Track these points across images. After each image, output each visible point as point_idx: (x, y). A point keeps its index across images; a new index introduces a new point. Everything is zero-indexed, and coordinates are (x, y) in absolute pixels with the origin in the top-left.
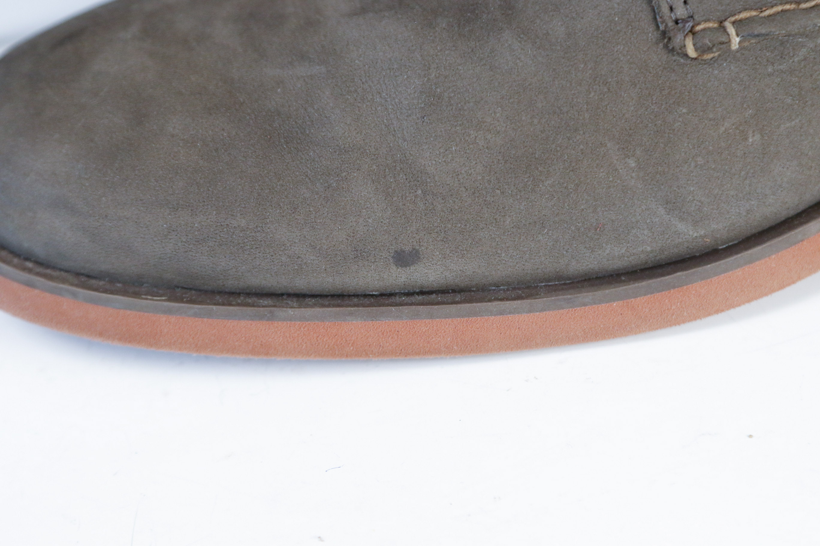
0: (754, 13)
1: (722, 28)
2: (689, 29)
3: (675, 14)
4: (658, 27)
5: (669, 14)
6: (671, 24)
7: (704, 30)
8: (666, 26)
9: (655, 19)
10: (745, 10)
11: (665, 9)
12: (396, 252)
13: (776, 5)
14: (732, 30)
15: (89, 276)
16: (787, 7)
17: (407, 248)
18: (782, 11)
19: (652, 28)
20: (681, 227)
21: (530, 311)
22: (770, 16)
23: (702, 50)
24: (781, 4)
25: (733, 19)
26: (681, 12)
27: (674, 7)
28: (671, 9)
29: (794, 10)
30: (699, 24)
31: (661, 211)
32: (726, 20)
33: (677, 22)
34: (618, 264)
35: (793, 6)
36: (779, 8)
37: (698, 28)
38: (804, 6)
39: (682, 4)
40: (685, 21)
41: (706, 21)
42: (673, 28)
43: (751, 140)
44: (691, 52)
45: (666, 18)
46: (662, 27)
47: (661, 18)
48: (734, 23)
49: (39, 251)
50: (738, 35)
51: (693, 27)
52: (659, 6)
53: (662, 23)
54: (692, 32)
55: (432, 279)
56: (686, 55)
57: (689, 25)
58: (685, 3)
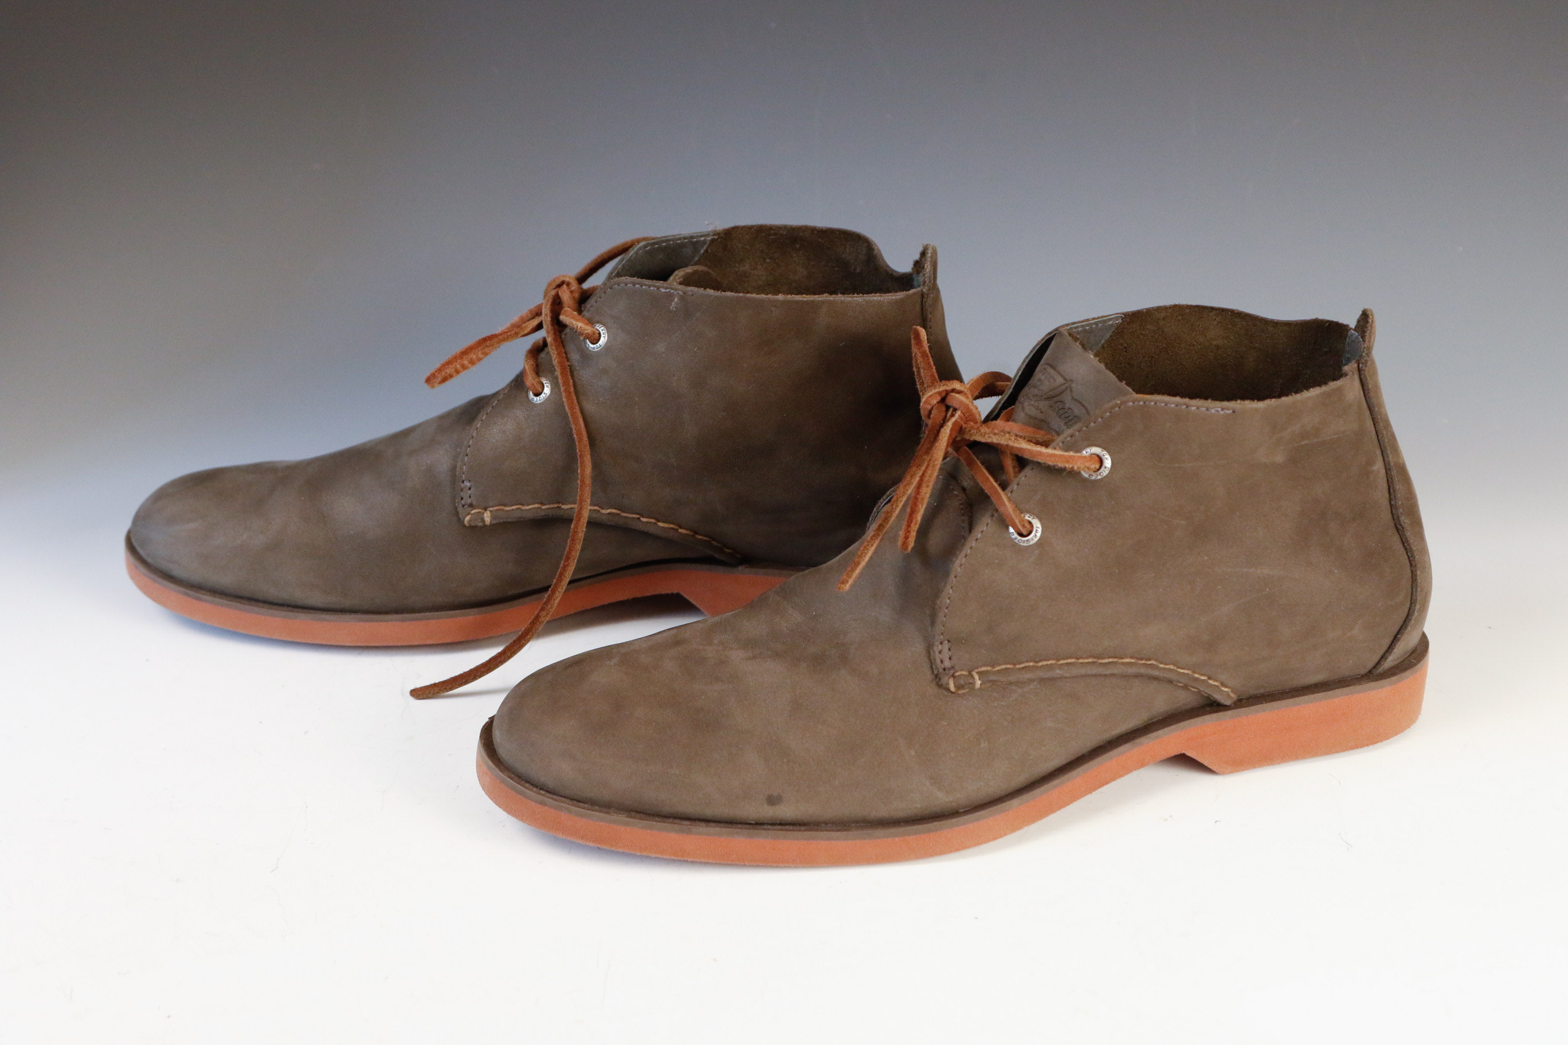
0: (989, 668)
1: (971, 675)
2: (951, 674)
3: (944, 665)
4: (933, 672)
5: (940, 664)
6: (941, 670)
7: (960, 676)
8: (938, 671)
9: (932, 667)
10: (984, 666)
11: (938, 662)
12: (768, 796)
13: (1002, 664)
14: (976, 677)
15: (579, 801)
16: (1009, 666)
17: (775, 794)
18: (1006, 668)
19: (929, 673)
20: (940, 794)
21: (846, 839)
22: (998, 670)
23: (959, 687)
24: (1005, 664)
25: (977, 670)
26: (947, 664)
27: (943, 660)
28: (942, 662)
29: (1012, 668)
30: (957, 672)
31: (928, 783)
32: (973, 671)
33: (944, 669)
34: (900, 814)
36: (1004, 667)
37: (957, 674)
38: (1018, 666)
39: (948, 659)
40: (949, 669)
41: (961, 670)
42: (942, 673)
43: (982, 746)
44: (952, 688)
45: (939, 667)
46: (935, 672)
47: (935, 666)
48: (977, 673)
49: (551, 784)
50: (980, 679)
51: (954, 673)
52: (935, 660)
53: (936, 670)
54: (953, 676)
55: (788, 815)
56: (948, 690)
57: (952, 672)
58: (950, 658)
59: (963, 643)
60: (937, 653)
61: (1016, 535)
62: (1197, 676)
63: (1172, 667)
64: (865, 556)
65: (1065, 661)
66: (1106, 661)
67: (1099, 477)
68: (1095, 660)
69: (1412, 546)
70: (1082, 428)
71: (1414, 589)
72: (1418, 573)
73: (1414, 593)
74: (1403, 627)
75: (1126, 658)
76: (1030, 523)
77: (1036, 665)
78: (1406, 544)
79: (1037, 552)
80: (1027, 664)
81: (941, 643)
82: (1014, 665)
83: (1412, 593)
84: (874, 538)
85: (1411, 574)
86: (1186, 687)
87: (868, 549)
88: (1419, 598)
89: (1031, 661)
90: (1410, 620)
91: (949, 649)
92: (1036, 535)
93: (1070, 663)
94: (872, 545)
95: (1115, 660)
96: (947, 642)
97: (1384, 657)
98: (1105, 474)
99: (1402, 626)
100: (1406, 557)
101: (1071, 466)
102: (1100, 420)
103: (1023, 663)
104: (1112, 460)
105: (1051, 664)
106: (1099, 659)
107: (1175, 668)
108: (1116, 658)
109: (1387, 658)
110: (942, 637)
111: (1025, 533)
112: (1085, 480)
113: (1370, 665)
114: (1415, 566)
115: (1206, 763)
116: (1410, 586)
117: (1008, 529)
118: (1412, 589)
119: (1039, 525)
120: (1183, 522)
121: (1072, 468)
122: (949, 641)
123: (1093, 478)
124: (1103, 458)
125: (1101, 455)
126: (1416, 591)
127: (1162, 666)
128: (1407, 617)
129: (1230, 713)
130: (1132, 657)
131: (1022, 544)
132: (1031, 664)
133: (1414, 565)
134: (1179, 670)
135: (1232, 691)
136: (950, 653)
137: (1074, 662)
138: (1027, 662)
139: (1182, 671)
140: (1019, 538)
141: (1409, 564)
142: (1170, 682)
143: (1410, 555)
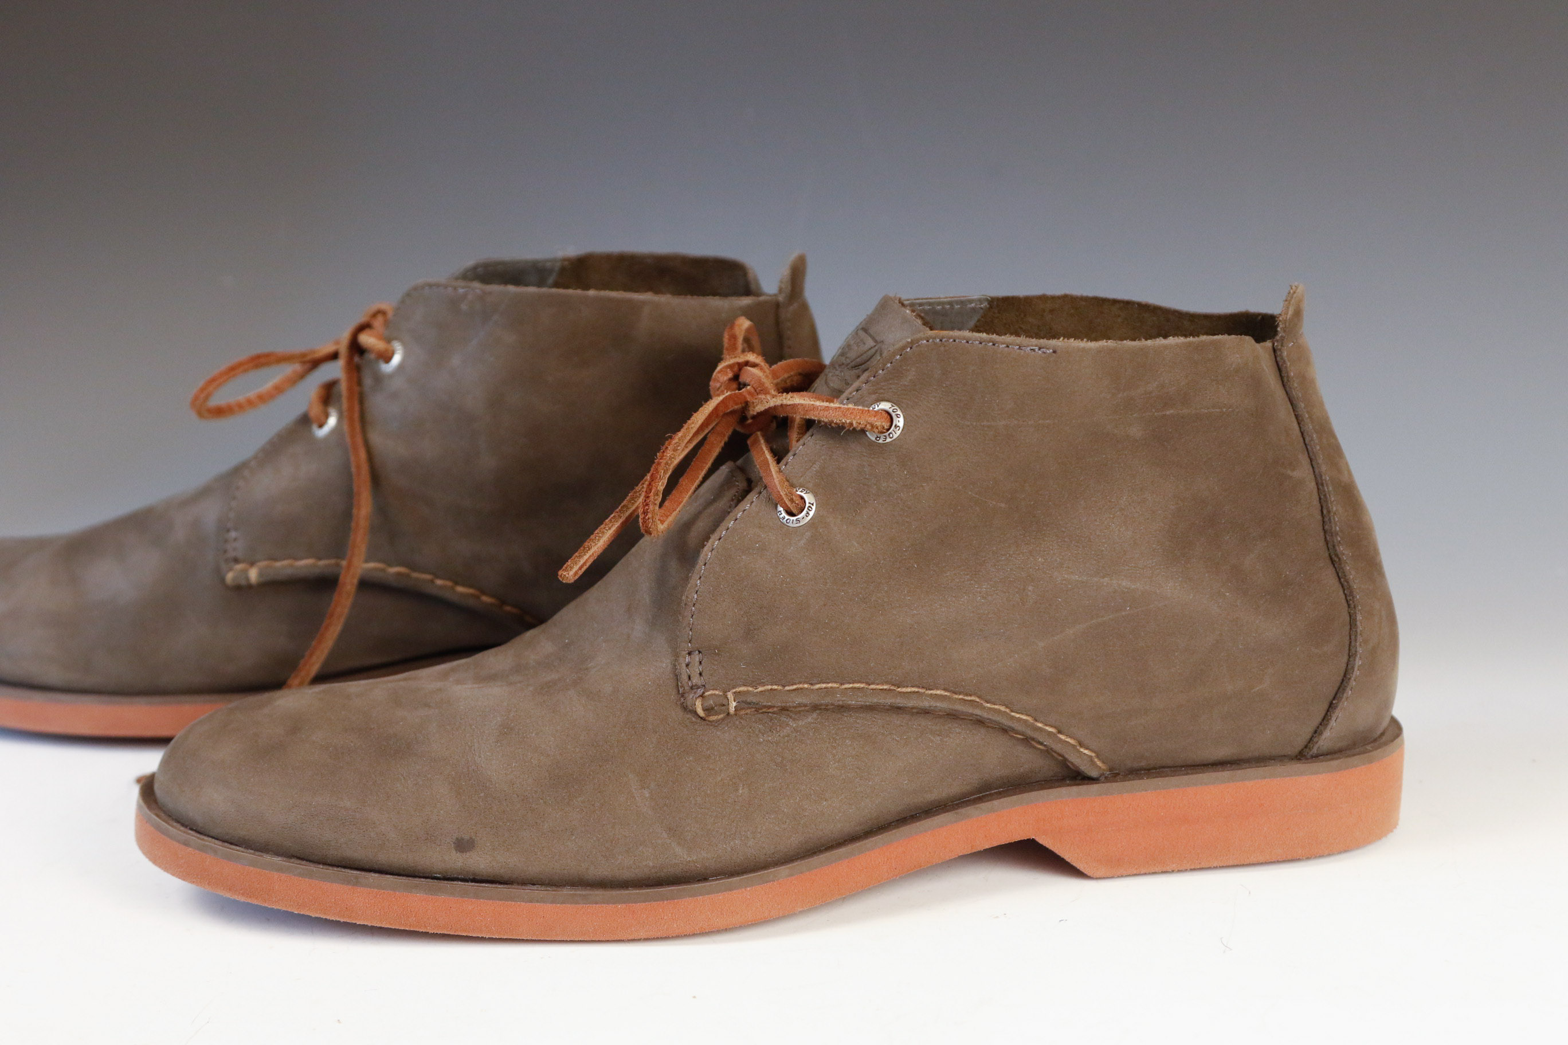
0: (750, 689)
1: (724, 696)
2: (700, 694)
3: (692, 681)
4: (678, 691)
5: (687, 681)
6: (687, 689)
7: (712, 695)
8: (684, 689)
9: (676, 684)
10: (743, 685)
11: (685, 677)
12: (457, 839)
13: (768, 685)
14: (732, 698)
15: (231, 844)
16: (775, 687)
17: (466, 837)
18: (771, 689)
19: (674, 692)
20: (678, 850)
21: (553, 902)
22: (761, 692)
23: (708, 710)
24: (771, 684)
25: (733, 690)
26: (696, 680)
27: (691, 676)
28: (689, 678)
30: (708, 691)
31: (665, 835)
32: (727, 690)
33: (692, 687)
34: (627, 875)
35: (780, 688)
36: (769, 687)
37: (707, 694)
38: (787, 688)
39: (698, 675)
40: (698, 687)
41: (713, 690)
42: (688, 691)
43: (741, 792)
44: (700, 712)
45: (685, 684)
46: (681, 690)
47: (681, 684)
49: (199, 819)
50: (735, 700)
51: (704, 693)
52: (682, 676)
53: (682, 687)
54: (702, 696)
55: (482, 866)
56: (695, 713)
57: (700, 692)
58: (700, 674)
59: (716, 654)
60: (684, 665)
61: (784, 514)
62: (1040, 725)
63: (1003, 708)
64: (599, 540)
65: (851, 685)
66: (909, 690)
67: (888, 440)
68: (892, 688)
69: (1351, 583)
70: (869, 377)
71: (1353, 637)
72: (1359, 617)
73: (1353, 644)
74: (1341, 690)
75: (937, 689)
76: (802, 498)
77: (812, 687)
78: (1342, 580)
79: (808, 534)
80: (801, 686)
81: (690, 654)
82: (784, 686)
83: (1350, 642)
84: (613, 520)
85: (1349, 619)
86: (1027, 741)
87: (603, 532)
88: (1360, 650)
89: (805, 683)
90: (1350, 679)
91: (700, 663)
92: (808, 513)
93: (859, 688)
94: (610, 529)
95: (922, 690)
96: (697, 652)
97: (1317, 732)
98: (895, 436)
99: (1339, 689)
100: (1344, 597)
101: (848, 421)
102: (889, 365)
103: (795, 684)
104: (904, 417)
105: (831, 688)
106: (898, 687)
107: (1008, 710)
108: (923, 688)
109: (1321, 734)
110: (690, 645)
111: (795, 511)
112: (872, 444)
113: (1300, 742)
114: (1355, 607)
115: (1068, 857)
116: (1347, 633)
117: (776, 508)
118: (1350, 639)
119: (813, 501)
120: (1003, 505)
121: (851, 424)
122: (700, 652)
123: (881, 441)
124: (893, 414)
125: (891, 411)
126: (1356, 640)
127: (988, 705)
128: (1345, 676)
129: (1095, 788)
130: (945, 690)
131: (790, 525)
132: (806, 686)
133: (1352, 606)
134: (1013, 714)
135: (1098, 756)
136: (700, 668)
137: (863, 688)
138: (800, 683)
139: (1018, 716)
140: (787, 517)
141: (1346, 605)
142: (1005, 730)
143: (1348, 594)
